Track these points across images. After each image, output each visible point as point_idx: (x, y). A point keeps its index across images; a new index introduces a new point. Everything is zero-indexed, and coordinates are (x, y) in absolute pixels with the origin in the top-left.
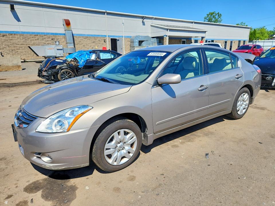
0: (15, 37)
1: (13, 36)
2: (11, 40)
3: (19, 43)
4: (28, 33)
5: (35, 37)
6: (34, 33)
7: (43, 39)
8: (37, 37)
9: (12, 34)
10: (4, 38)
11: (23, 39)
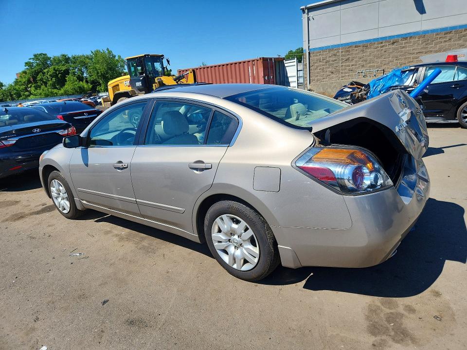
0: (411, 42)
1: (408, 41)
2: (403, 47)
3: (414, 51)
4: (433, 31)
5: (445, 35)
6: (446, 29)
7: (459, 39)
8: (448, 36)
9: (406, 38)
10: (393, 46)
11: (422, 43)
